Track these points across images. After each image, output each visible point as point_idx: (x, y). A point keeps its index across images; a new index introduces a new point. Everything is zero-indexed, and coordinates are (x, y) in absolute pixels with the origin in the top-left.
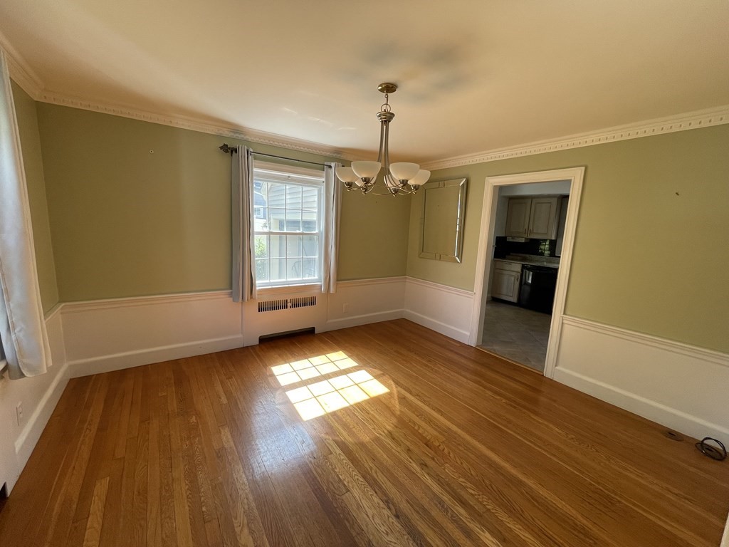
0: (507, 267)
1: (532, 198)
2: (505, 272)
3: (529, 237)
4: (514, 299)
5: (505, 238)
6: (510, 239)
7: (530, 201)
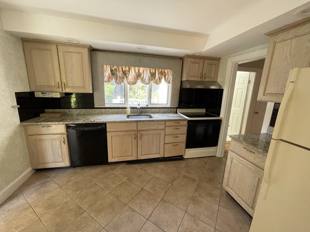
0: (44, 130)
1: (58, 44)
2: (43, 137)
3: (64, 91)
4: (67, 163)
5: (32, 93)
6: (38, 95)
7: (55, 47)
